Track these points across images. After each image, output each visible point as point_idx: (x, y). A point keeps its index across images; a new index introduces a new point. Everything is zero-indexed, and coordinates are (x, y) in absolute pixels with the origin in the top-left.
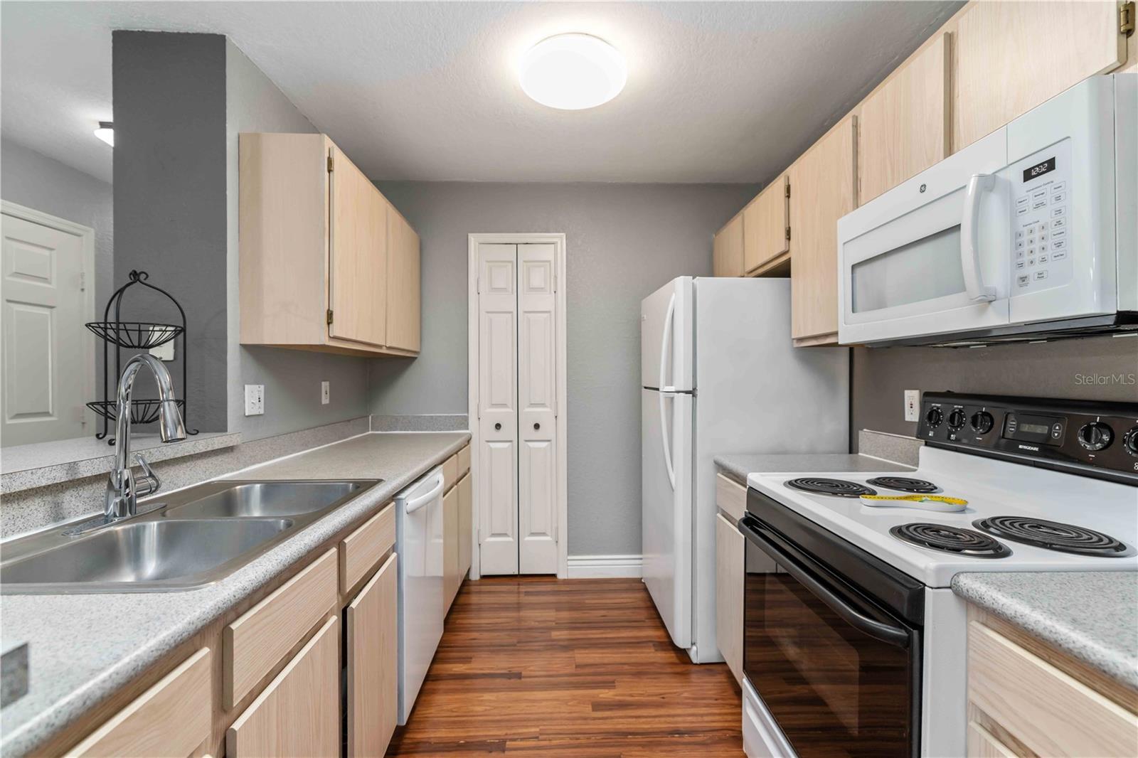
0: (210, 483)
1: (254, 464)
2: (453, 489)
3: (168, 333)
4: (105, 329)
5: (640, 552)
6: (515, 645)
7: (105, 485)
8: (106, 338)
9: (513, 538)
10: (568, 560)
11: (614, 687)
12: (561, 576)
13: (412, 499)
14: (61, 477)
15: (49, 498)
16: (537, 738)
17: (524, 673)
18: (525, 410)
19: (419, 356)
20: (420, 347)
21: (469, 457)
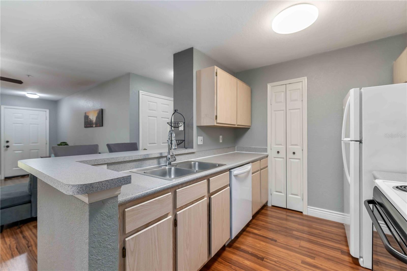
0: (188, 161)
1: (199, 157)
2: (258, 172)
3: (182, 124)
4: (171, 123)
5: (343, 212)
6: (277, 231)
7: (166, 158)
8: (171, 126)
9: (284, 194)
10: (308, 208)
11: (314, 259)
12: (305, 213)
13: (235, 172)
14: (159, 155)
15: (157, 160)
16: (276, 262)
17: (278, 241)
18: (289, 147)
19: (251, 127)
20: (251, 124)
21: (267, 163)
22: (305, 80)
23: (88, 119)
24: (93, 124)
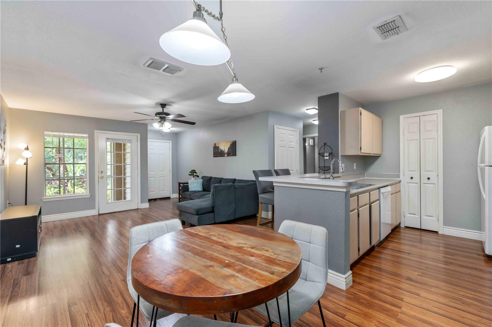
2: (393, 195)
5: (480, 230)
9: (418, 216)
10: (444, 228)
12: (440, 232)
13: (382, 190)
18: (423, 174)
19: (382, 156)
20: (382, 153)
21: (400, 187)
22: (440, 112)
23: (218, 150)
24: (224, 154)
